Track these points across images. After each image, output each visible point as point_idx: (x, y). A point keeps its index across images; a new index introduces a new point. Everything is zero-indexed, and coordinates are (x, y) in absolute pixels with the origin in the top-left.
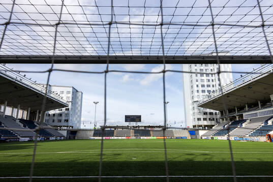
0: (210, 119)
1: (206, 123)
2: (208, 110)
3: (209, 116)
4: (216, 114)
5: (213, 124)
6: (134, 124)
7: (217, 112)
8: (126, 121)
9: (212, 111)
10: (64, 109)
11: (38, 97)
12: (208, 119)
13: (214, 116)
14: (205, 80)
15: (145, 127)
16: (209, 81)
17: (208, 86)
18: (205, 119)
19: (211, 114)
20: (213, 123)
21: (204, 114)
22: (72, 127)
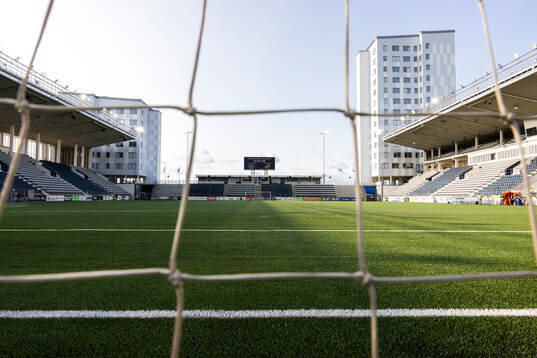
0: (404, 165)
1: (396, 172)
2: (403, 149)
3: (403, 160)
4: (417, 155)
5: (410, 175)
6: (260, 173)
7: (421, 151)
8: (246, 168)
9: (410, 150)
10: (126, 143)
11: (73, 117)
12: (401, 166)
13: (413, 160)
14: (402, 90)
15: (283, 179)
16: (409, 90)
17: (407, 101)
18: (395, 166)
19: (408, 155)
20: (410, 172)
21: (395, 156)
22: (144, 177)
